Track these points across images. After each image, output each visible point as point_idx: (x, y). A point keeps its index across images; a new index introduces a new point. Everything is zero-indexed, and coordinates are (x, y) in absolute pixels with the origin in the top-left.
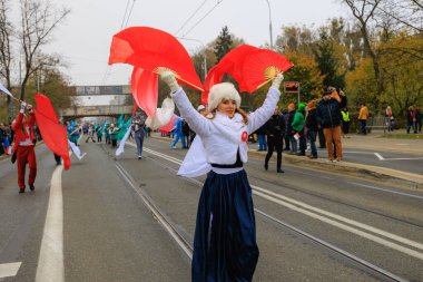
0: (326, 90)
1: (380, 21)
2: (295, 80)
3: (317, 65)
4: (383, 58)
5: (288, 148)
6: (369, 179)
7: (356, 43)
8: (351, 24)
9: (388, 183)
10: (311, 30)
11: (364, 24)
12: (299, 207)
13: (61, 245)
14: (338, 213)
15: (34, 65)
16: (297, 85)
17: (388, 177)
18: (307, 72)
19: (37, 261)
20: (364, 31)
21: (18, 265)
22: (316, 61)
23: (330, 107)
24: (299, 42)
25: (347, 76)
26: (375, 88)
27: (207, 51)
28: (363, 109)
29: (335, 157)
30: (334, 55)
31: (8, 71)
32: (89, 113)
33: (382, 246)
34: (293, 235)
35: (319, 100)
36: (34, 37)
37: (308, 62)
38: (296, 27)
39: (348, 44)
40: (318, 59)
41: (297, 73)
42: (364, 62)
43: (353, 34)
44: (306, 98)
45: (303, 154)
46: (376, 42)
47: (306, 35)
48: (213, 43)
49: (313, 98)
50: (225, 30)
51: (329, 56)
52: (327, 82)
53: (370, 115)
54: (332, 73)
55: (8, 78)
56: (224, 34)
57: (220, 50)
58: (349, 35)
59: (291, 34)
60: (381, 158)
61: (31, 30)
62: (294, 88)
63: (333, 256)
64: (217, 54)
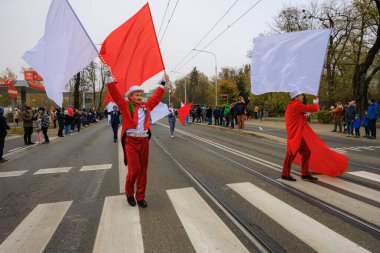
2: (226, 93)
3: (237, 86)
10: (235, 69)
18: (232, 90)
21: (111, 165)
24: (229, 75)
27: (186, 78)
29: (241, 128)
35: (235, 103)
37: (233, 85)
38: (228, 68)
44: (231, 101)
45: (227, 126)
47: (232, 72)
48: (189, 75)
50: (195, 68)
51: (243, 82)
54: (244, 90)
57: (192, 78)
59: (226, 71)
60: (261, 129)
62: (226, 97)
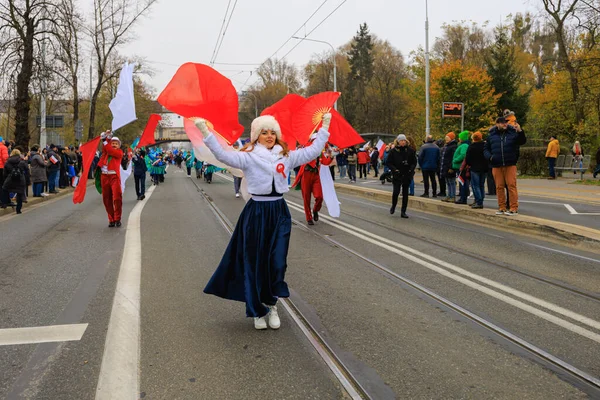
0: (501, 115)
1: (584, 19)
2: (458, 100)
3: (490, 79)
4: (585, 72)
5: (443, 193)
6: (553, 239)
7: (547, 50)
8: (541, 23)
9: (580, 246)
10: (484, 30)
11: (560, 23)
12: (453, 272)
13: (138, 305)
14: (506, 284)
15: (109, 71)
16: (461, 106)
17: (581, 238)
18: (475, 90)
19: (107, 324)
20: (559, 32)
21: (84, 327)
22: (489, 74)
23: (504, 140)
24: (467, 46)
25: (531, 96)
26: (572, 114)
27: (337, 57)
28: (553, 142)
29: (508, 207)
30: (515, 66)
31: (75, 78)
32: (178, 137)
33: (564, 330)
34: (442, 310)
35: (490, 128)
36: (109, 34)
37: (477, 75)
38: (463, 26)
39: (536, 51)
40: (491, 71)
41: (462, 91)
42: (558, 77)
43: (544, 37)
44: (473, 123)
45: (463, 201)
46: (577, 49)
47: (476, 38)
48: (347, 47)
49: (482, 125)
50: (364, 28)
51: (507, 67)
52: (503, 104)
53: (562, 152)
54: (511, 92)
55: (75, 88)
56: (362, 34)
57: (356, 56)
58: (538, 38)
59: (456, 35)
60: (573, 211)
61: (105, 25)
62: (456, 111)
63: (493, 339)
64: (352, 62)
